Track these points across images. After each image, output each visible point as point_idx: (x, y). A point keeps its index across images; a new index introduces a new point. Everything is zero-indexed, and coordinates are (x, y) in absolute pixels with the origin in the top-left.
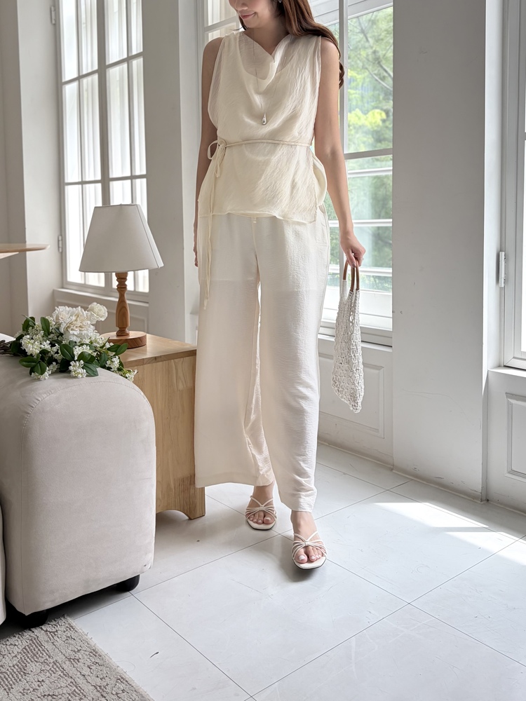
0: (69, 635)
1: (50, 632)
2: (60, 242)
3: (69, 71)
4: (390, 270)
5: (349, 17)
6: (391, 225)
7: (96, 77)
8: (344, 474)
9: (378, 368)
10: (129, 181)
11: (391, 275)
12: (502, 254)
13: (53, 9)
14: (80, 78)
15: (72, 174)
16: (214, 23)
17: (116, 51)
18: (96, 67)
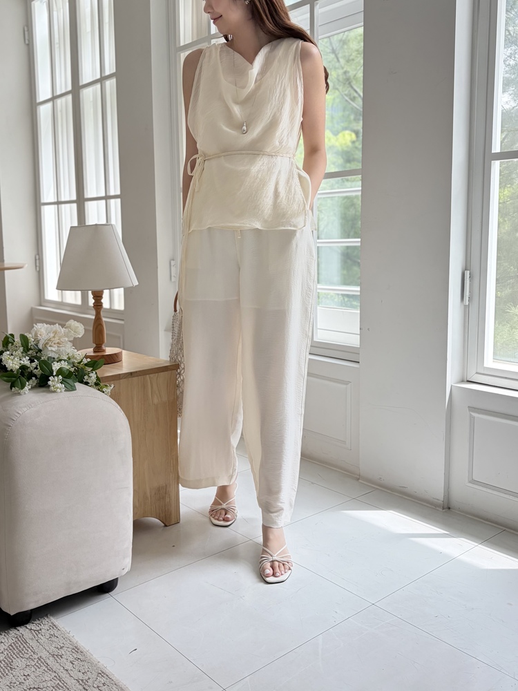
0: (52, 633)
1: (35, 631)
2: (38, 261)
3: (44, 92)
4: (358, 289)
5: (320, 37)
6: (359, 244)
7: (70, 97)
8: (312, 483)
9: (346, 383)
10: (104, 201)
11: (359, 294)
12: (467, 273)
13: (26, 29)
14: (54, 98)
15: (48, 194)
16: (187, 43)
17: (89, 72)
18: (70, 88)
